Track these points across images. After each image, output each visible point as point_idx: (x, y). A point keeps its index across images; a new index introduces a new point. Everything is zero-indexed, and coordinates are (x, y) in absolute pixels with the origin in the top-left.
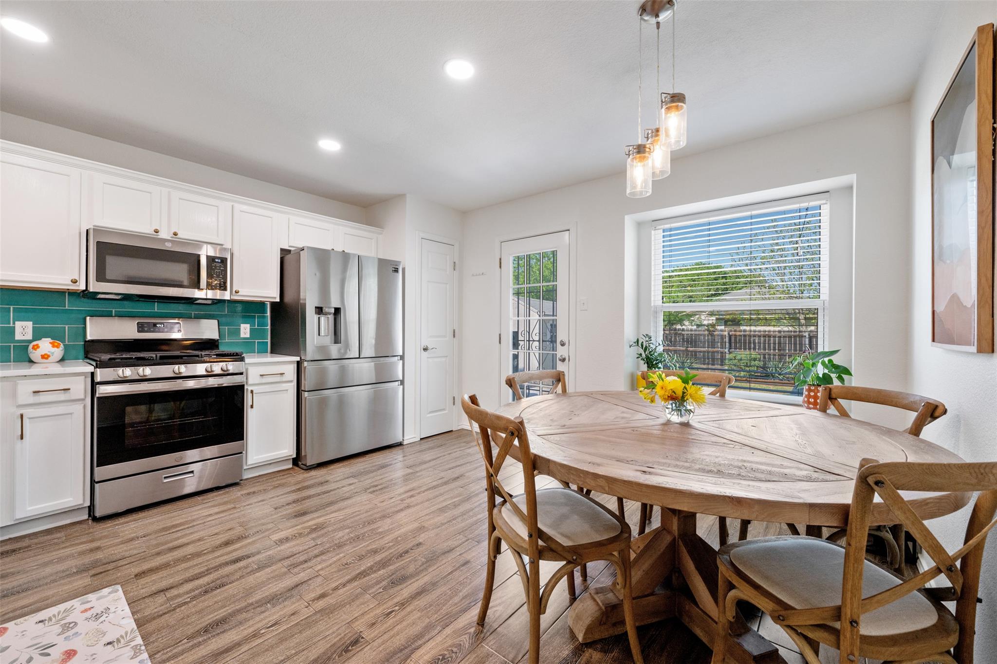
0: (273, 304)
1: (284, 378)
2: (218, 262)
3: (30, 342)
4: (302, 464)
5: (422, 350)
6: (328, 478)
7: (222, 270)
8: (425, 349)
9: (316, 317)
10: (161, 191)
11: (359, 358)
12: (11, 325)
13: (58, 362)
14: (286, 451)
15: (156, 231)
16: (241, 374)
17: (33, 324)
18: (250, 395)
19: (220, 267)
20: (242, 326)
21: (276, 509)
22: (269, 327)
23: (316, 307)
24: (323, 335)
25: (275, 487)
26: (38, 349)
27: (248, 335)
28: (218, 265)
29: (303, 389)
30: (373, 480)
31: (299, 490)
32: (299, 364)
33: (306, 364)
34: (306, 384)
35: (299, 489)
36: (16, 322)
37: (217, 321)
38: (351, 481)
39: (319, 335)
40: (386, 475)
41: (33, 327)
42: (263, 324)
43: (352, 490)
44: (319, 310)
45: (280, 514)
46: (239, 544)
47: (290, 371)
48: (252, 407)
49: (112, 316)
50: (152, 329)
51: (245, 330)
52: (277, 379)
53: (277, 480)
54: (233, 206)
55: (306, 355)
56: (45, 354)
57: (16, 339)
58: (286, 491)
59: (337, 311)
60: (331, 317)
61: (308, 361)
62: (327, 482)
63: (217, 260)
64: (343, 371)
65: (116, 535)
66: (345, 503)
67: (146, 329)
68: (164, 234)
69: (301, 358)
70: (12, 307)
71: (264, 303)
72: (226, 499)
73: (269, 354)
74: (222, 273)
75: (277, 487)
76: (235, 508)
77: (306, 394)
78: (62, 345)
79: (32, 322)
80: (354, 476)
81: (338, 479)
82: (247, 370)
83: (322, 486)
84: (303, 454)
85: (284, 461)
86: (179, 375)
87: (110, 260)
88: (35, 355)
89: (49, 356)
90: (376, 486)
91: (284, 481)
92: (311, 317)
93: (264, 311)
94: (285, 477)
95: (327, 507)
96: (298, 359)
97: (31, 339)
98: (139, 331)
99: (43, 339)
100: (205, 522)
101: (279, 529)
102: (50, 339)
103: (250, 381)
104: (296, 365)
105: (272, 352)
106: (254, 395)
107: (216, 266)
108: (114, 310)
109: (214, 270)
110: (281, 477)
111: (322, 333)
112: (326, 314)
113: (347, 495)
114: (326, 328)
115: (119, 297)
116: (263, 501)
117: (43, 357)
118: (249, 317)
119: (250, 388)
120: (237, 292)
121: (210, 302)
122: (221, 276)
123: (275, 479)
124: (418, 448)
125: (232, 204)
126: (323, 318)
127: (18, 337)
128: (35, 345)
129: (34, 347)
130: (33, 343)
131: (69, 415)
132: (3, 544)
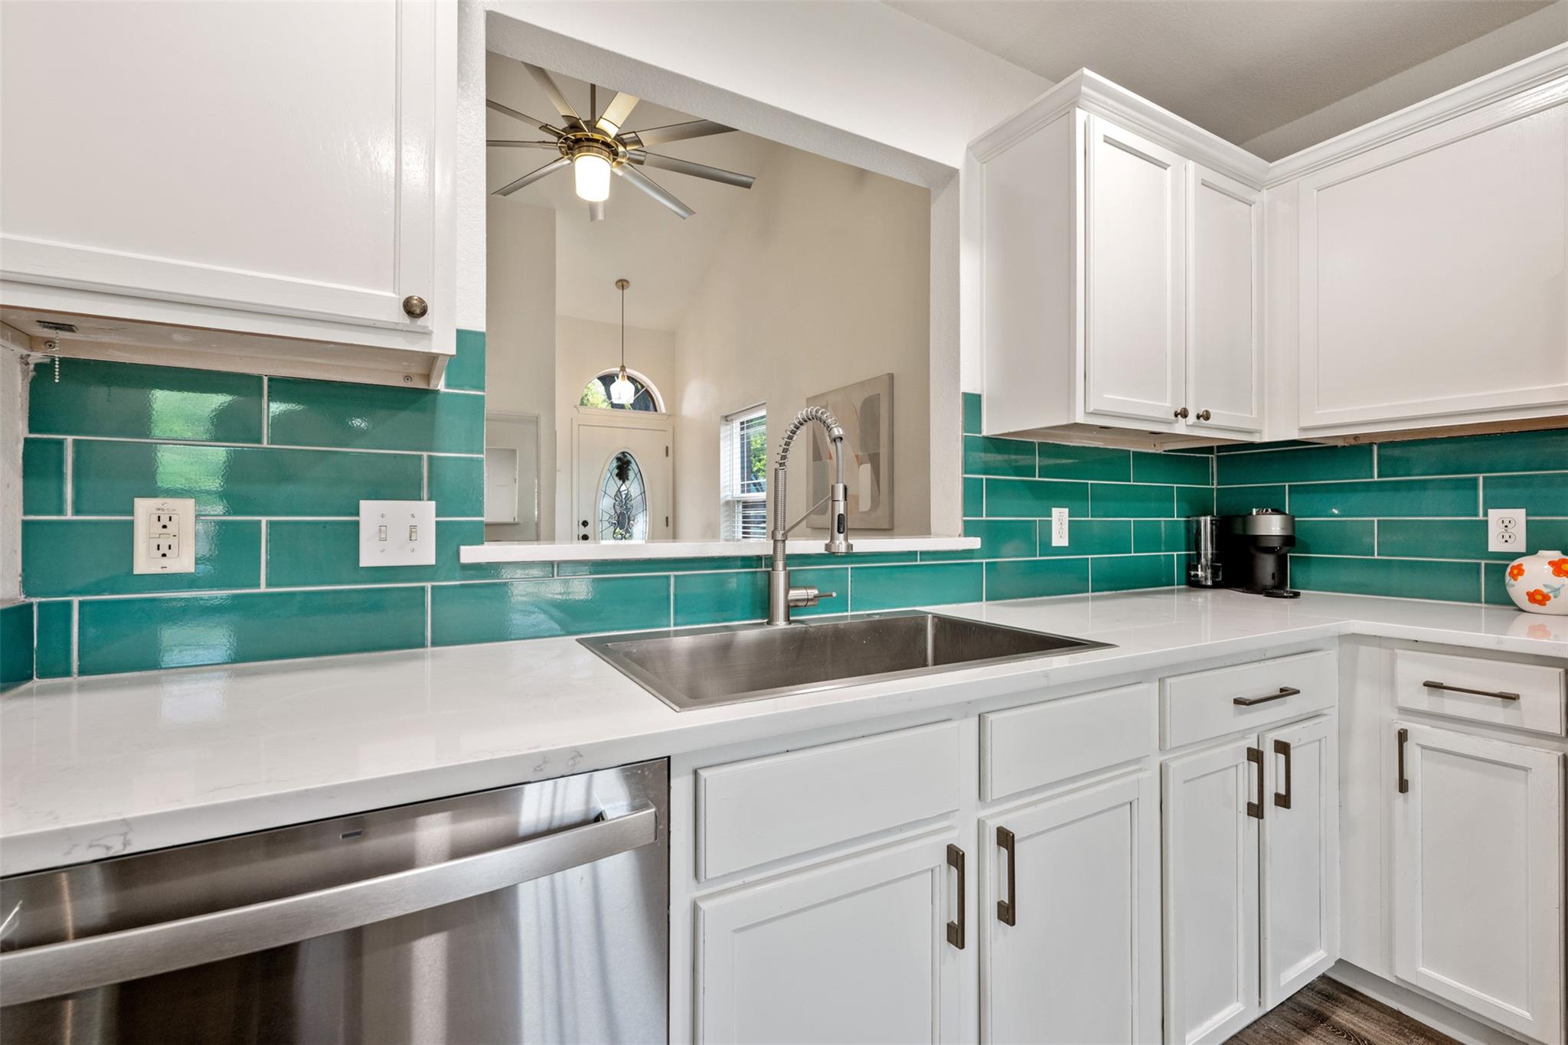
3: (1514, 557)
12: (1481, 517)
17: (1527, 515)
26: (1520, 578)
36: (1490, 511)
41: (1526, 522)
56: (1537, 592)
57: (1491, 549)
70: (1481, 477)
79: (1524, 511)
88: (1518, 589)
89: (1545, 597)
97: (1523, 550)
99: (1541, 552)
102: (1553, 552)
117: (1532, 597)
127: (1495, 545)
128: (1521, 570)
129: (1515, 572)
130: (1516, 563)
131: (1522, 773)
132: (1375, 1014)
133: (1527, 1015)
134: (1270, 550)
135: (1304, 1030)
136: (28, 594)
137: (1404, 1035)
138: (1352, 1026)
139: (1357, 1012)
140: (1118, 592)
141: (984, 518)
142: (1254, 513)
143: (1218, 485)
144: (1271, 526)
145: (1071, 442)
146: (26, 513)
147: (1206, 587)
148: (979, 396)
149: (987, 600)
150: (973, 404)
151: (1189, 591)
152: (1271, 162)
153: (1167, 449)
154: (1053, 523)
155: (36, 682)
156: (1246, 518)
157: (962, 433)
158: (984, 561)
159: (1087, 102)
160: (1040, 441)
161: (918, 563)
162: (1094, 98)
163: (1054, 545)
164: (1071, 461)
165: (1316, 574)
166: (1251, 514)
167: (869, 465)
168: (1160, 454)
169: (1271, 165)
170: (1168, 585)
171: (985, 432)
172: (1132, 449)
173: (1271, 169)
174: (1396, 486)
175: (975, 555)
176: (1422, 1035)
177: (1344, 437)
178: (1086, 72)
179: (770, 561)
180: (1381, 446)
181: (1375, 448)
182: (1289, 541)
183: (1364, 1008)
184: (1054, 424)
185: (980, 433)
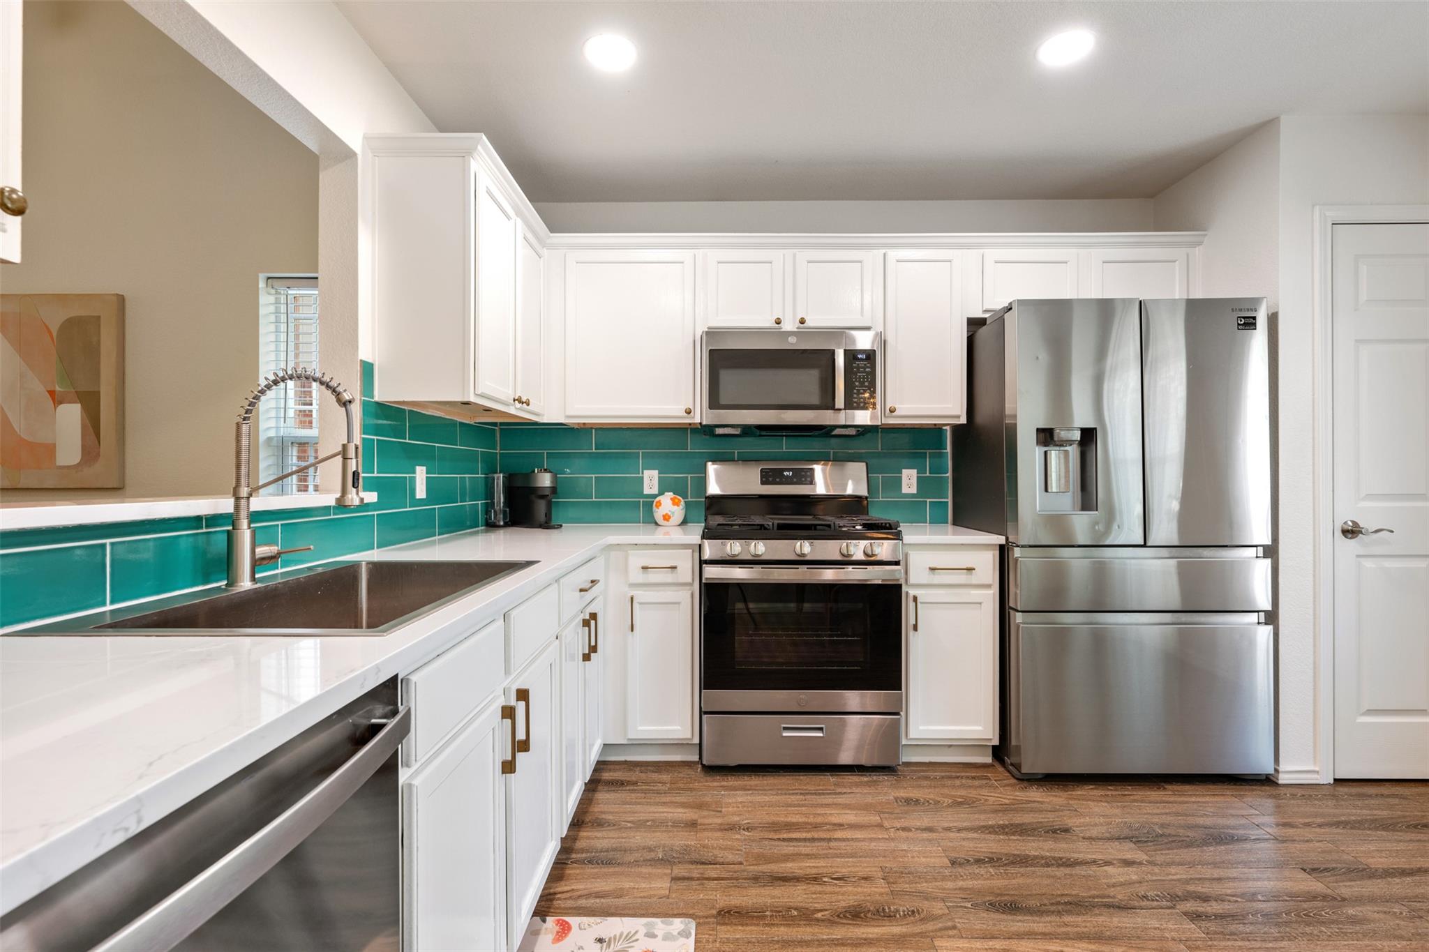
0: (957, 429)
1: (974, 579)
2: (862, 360)
3: (655, 496)
4: (1012, 764)
5: (1338, 534)
6: (1070, 822)
7: (868, 373)
8: (1351, 532)
9: (1039, 451)
10: (784, 255)
11: (1144, 546)
12: (641, 475)
13: (679, 525)
14: (980, 728)
15: (778, 322)
16: (897, 563)
17: (659, 474)
18: (912, 605)
19: (865, 367)
20: (905, 472)
21: (953, 863)
22: (949, 474)
23: (1038, 430)
24: (1054, 490)
25: (956, 804)
26: (661, 507)
27: (914, 490)
28: (862, 364)
29: (1012, 604)
30: (1193, 873)
31: (1004, 829)
32: (1004, 551)
33: (1017, 552)
34: (1018, 597)
35: (1003, 827)
36: (645, 471)
37: (864, 464)
38: (1129, 851)
39: (1046, 490)
40: (1233, 873)
41: (659, 477)
42: (941, 469)
43: (1131, 883)
44: (1046, 436)
45: (960, 884)
46: (876, 930)
47: (987, 565)
48: (915, 628)
49: (734, 461)
50: (778, 480)
51: (909, 480)
52: (961, 578)
53: (962, 786)
54: (885, 254)
55: (1017, 533)
56: (666, 514)
57: (645, 493)
58: (977, 823)
59: (1088, 436)
60: (1074, 451)
61: (1023, 546)
62: (1066, 830)
63: (860, 356)
64: (1101, 573)
65: (717, 809)
66: (1115, 920)
67: (771, 479)
68: (789, 325)
69: (1007, 539)
70: (641, 452)
71: (941, 429)
72: (869, 799)
73: (950, 527)
74: (867, 379)
75: (961, 803)
76: (880, 826)
77: (1018, 618)
78: (682, 503)
79: (657, 471)
80: (1135, 838)
81: (1094, 832)
82: (906, 556)
83: (1056, 839)
84: (1014, 742)
85: (977, 747)
86: (802, 559)
87: (726, 376)
88: (658, 514)
89: (670, 517)
90: (1205, 899)
91: (973, 793)
92: (1028, 453)
93: (940, 444)
94: (977, 783)
95: (1069, 912)
96: (1001, 540)
97: (657, 492)
98: (763, 483)
99: (666, 493)
100: (829, 840)
101: (954, 927)
102: (672, 493)
103: (913, 579)
104: (997, 553)
105: (955, 523)
106: (919, 604)
107: (858, 368)
108: (736, 451)
109: (856, 374)
110: (970, 782)
111: (1054, 486)
112: (1062, 443)
113: (1120, 895)
114: (1063, 474)
115: (737, 431)
116: (930, 829)
117: (664, 517)
118: (915, 455)
119: (912, 592)
120: (892, 411)
121: (852, 432)
122: (866, 384)
123: (958, 782)
124: (1329, 809)
125: (884, 251)
126: (1054, 455)
127: (647, 491)
128: (659, 502)
129: (658, 504)
130: (658, 499)
131: (677, 605)
132: (617, 767)
133: (679, 727)
134: (543, 497)
135: (594, 791)
137: (632, 770)
138: (611, 778)
139: (610, 770)
140: (452, 534)
141: (375, 475)
142: (536, 472)
143: (501, 450)
144: (545, 480)
145: (428, 411)
147: (499, 527)
148: (372, 365)
150: (368, 371)
151: (486, 531)
152: (551, 232)
153: (477, 421)
154: (417, 477)
156: (529, 475)
157: (361, 397)
158: (376, 513)
159: (478, 158)
160: (409, 409)
162: (481, 154)
163: (417, 497)
164: (395, 423)
165: (572, 513)
166: (534, 471)
167: (79, 405)
168: (472, 425)
169: (552, 235)
170: (476, 527)
171: (377, 399)
172: (459, 420)
173: (550, 237)
174: (604, 456)
175: (370, 507)
176: (638, 766)
177: (578, 424)
178: (484, 137)
180: (596, 429)
181: (594, 431)
182: (554, 490)
183: (612, 767)
184: (439, 400)
185: (373, 398)
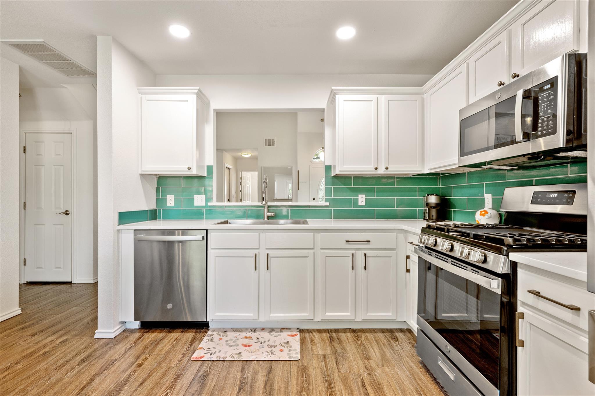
2: (547, 90)
7: (551, 101)
12: (484, 197)
15: (500, 84)
19: (549, 96)
28: (546, 94)
36: (486, 195)
41: (492, 198)
48: (522, 344)
50: (544, 200)
63: (545, 88)
67: (539, 200)
70: (484, 183)
79: (491, 195)
98: (532, 203)
107: (543, 99)
108: (534, 179)
109: (541, 105)
127: (486, 206)
134: (433, 207)
136: (157, 208)
141: (332, 197)
143: (441, 186)
146: (157, 197)
148: (331, 166)
149: (333, 219)
150: (328, 168)
154: (359, 199)
155: (158, 220)
157: (325, 176)
158: (332, 209)
159: (338, 93)
160: (353, 176)
161: (310, 208)
163: (359, 205)
169: (422, 87)
170: (413, 219)
171: (333, 174)
173: (422, 89)
175: (329, 207)
179: (264, 207)
181: (467, 174)
185: (331, 175)
